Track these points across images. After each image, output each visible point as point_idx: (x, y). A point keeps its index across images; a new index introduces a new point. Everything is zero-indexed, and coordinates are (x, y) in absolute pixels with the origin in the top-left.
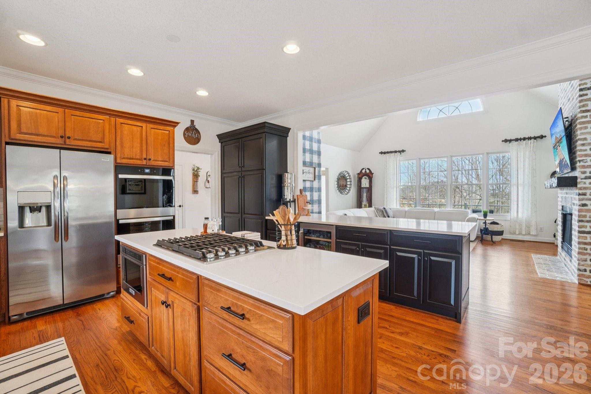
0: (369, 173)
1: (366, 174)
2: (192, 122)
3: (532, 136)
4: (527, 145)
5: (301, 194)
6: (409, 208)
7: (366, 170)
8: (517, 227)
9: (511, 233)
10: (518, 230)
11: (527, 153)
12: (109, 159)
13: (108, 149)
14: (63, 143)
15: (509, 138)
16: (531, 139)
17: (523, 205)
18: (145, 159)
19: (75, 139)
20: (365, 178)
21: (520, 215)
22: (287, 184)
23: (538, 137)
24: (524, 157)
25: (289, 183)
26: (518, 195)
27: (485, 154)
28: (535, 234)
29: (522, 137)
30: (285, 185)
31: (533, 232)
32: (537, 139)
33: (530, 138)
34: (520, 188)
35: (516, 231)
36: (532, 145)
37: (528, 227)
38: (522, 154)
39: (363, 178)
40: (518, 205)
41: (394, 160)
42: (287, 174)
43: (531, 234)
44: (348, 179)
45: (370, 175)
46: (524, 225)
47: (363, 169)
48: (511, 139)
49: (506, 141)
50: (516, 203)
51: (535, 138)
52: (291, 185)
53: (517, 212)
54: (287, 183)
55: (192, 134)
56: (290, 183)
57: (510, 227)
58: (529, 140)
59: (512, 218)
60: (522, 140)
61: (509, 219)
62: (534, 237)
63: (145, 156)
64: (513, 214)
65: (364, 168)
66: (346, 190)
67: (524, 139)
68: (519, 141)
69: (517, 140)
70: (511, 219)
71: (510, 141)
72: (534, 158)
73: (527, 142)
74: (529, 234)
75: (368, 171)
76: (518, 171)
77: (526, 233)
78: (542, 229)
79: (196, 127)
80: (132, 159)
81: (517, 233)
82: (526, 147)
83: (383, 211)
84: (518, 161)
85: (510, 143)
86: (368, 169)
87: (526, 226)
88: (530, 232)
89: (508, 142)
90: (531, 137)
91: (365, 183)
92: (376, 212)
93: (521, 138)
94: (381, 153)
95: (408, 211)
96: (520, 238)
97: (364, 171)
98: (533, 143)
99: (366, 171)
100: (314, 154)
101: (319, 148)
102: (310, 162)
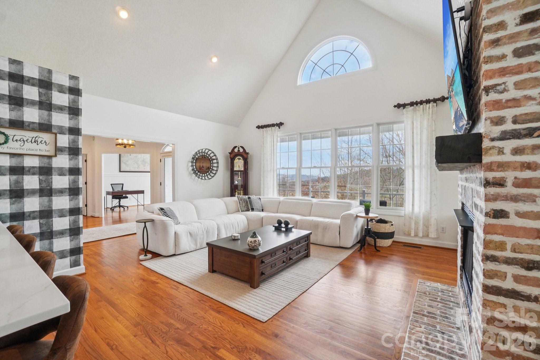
0: (243, 153)
1: (239, 154)
3: (431, 98)
4: (425, 110)
6: (284, 198)
7: (239, 148)
8: (413, 226)
9: (405, 234)
10: (414, 230)
11: (425, 123)
15: (402, 103)
16: (429, 103)
17: (420, 196)
20: (239, 159)
21: (416, 209)
23: (439, 99)
24: (420, 128)
26: (413, 181)
27: (375, 125)
28: (435, 237)
29: (419, 101)
31: (433, 234)
32: (437, 102)
33: (428, 101)
34: (416, 171)
35: (411, 232)
36: (431, 110)
37: (426, 227)
38: (419, 123)
39: (236, 159)
40: (413, 195)
41: (271, 136)
43: (430, 236)
44: (214, 159)
45: (245, 156)
46: (421, 223)
47: (235, 147)
48: (405, 103)
49: (399, 106)
50: (411, 192)
51: (435, 101)
53: (413, 205)
57: (405, 226)
58: (427, 104)
59: (406, 213)
60: (419, 105)
61: (403, 214)
62: (435, 241)
64: (408, 208)
65: (237, 147)
66: (211, 174)
67: (421, 103)
68: (415, 105)
69: (412, 104)
70: (405, 215)
71: (404, 106)
72: (434, 129)
73: (425, 106)
74: (427, 236)
75: (241, 150)
76: (413, 147)
77: (424, 235)
78: (444, 229)
81: (413, 234)
82: (423, 114)
83: (247, 202)
84: (413, 133)
85: (404, 109)
86: (242, 147)
87: (424, 225)
88: (428, 233)
89: (402, 108)
90: (429, 99)
91: (239, 164)
92: (238, 202)
93: (417, 101)
94: (258, 127)
95: (283, 201)
96: (417, 241)
97: (236, 150)
98: (432, 107)
99: (239, 150)
100: (57, 111)
101: (75, 102)
102: (40, 124)
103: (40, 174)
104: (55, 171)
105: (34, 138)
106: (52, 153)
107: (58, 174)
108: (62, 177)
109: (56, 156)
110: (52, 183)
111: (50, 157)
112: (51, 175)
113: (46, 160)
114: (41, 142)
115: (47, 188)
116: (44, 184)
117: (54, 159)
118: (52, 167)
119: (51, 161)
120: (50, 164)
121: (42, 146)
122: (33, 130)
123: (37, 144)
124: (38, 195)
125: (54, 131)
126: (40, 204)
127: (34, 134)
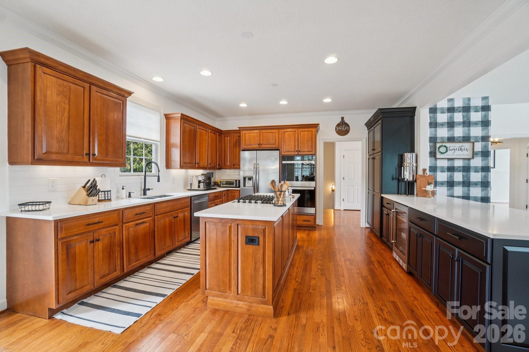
2: (343, 118)
5: (424, 174)
12: (277, 153)
13: (278, 147)
14: (259, 147)
18: (297, 151)
19: (264, 145)
22: (406, 164)
25: (408, 163)
30: (405, 165)
42: (406, 154)
52: (410, 165)
54: (406, 162)
55: (342, 127)
56: (410, 163)
63: (297, 149)
79: (346, 122)
80: (290, 152)
100: (474, 126)
101: (486, 116)
102: (463, 137)
103: (463, 171)
104: (472, 169)
105: (460, 147)
106: (471, 156)
107: (474, 171)
108: (476, 173)
109: (473, 158)
110: (470, 177)
111: (469, 159)
112: (470, 172)
113: (467, 162)
114: (464, 149)
115: (467, 181)
116: (465, 178)
117: (472, 161)
118: (470, 167)
119: (470, 162)
120: (469, 164)
121: (465, 152)
122: (460, 142)
123: (462, 151)
124: (461, 186)
125: (472, 140)
126: (463, 192)
127: (460, 145)
